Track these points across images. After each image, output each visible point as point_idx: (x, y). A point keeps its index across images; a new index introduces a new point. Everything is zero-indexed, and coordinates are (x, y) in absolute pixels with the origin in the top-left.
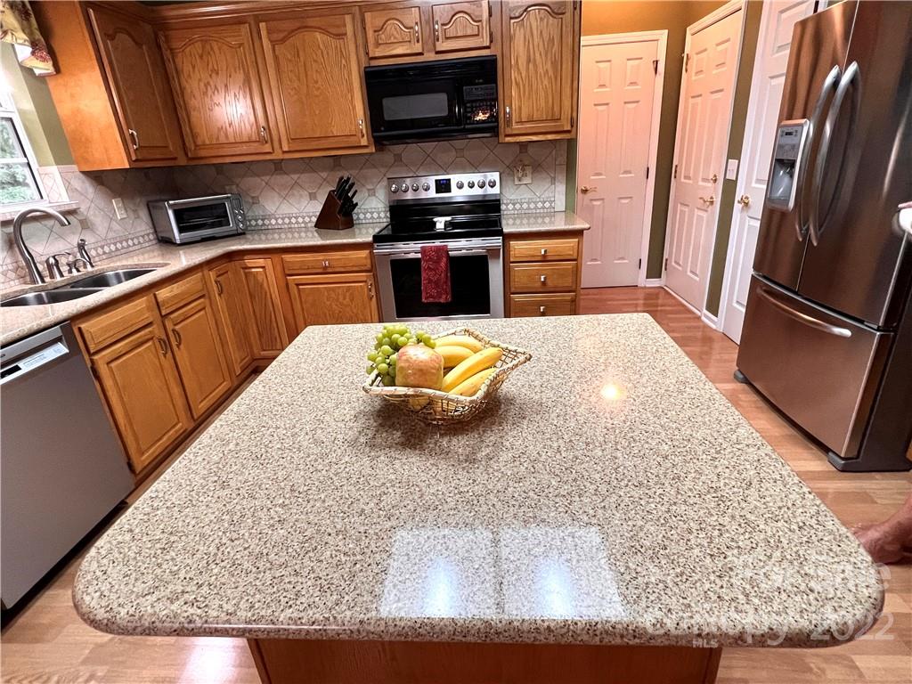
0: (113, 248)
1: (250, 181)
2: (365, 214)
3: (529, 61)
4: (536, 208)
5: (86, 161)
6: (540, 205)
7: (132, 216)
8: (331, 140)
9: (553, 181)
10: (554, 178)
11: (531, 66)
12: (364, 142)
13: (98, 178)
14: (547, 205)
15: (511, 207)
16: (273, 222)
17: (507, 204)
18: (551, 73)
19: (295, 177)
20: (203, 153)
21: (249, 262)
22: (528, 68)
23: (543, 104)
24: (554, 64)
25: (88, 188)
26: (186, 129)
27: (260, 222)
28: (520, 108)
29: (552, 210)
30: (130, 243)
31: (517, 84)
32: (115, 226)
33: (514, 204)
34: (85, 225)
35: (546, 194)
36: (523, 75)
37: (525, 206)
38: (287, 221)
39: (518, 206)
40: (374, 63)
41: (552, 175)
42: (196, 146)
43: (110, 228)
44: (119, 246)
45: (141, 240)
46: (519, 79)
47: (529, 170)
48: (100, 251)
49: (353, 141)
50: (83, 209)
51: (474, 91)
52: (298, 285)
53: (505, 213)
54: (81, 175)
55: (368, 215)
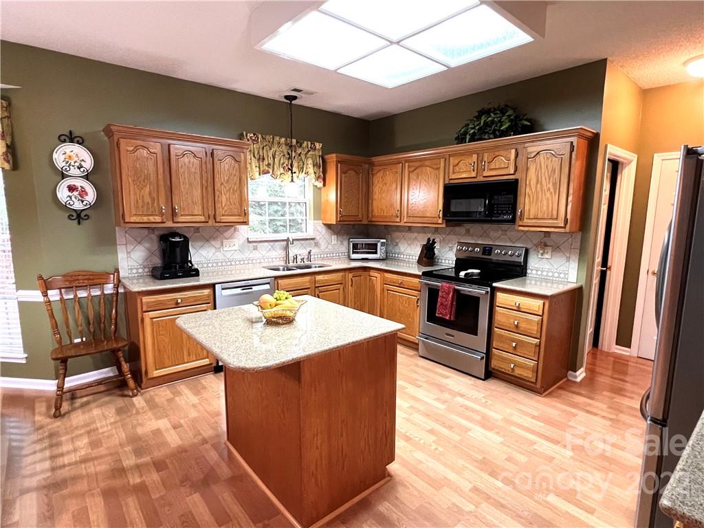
0: (325, 256)
1: (397, 234)
2: (445, 260)
3: (537, 182)
4: (553, 276)
5: (325, 220)
6: (556, 275)
7: (339, 243)
8: (426, 219)
9: (568, 259)
10: (569, 258)
11: (539, 185)
12: (440, 221)
13: (329, 226)
14: (562, 276)
15: (534, 272)
16: (402, 256)
17: (532, 270)
18: (552, 190)
19: (416, 234)
20: (373, 219)
21: (373, 273)
22: (536, 188)
23: (545, 208)
24: (554, 184)
25: (323, 230)
26: (370, 208)
27: (396, 255)
28: (529, 210)
29: (566, 280)
30: (334, 255)
31: (529, 196)
32: (330, 247)
33: (537, 271)
34: (317, 245)
35: (562, 268)
36: (533, 191)
37: (545, 273)
38: (408, 257)
39: (539, 273)
40: (451, 182)
41: (568, 255)
42: (372, 216)
43: (327, 247)
44: (328, 255)
45: (340, 254)
46: (530, 193)
47: (549, 250)
48: (319, 256)
49: (435, 220)
50: (318, 238)
51: (502, 199)
52: (388, 290)
53: (530, 275)
54: (323, 225)
55: (447, 261)
